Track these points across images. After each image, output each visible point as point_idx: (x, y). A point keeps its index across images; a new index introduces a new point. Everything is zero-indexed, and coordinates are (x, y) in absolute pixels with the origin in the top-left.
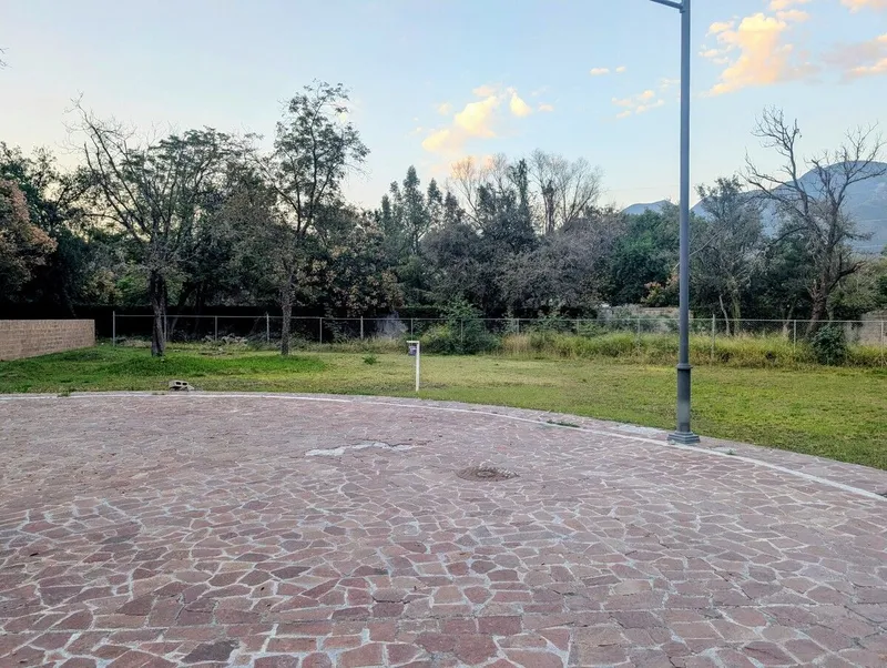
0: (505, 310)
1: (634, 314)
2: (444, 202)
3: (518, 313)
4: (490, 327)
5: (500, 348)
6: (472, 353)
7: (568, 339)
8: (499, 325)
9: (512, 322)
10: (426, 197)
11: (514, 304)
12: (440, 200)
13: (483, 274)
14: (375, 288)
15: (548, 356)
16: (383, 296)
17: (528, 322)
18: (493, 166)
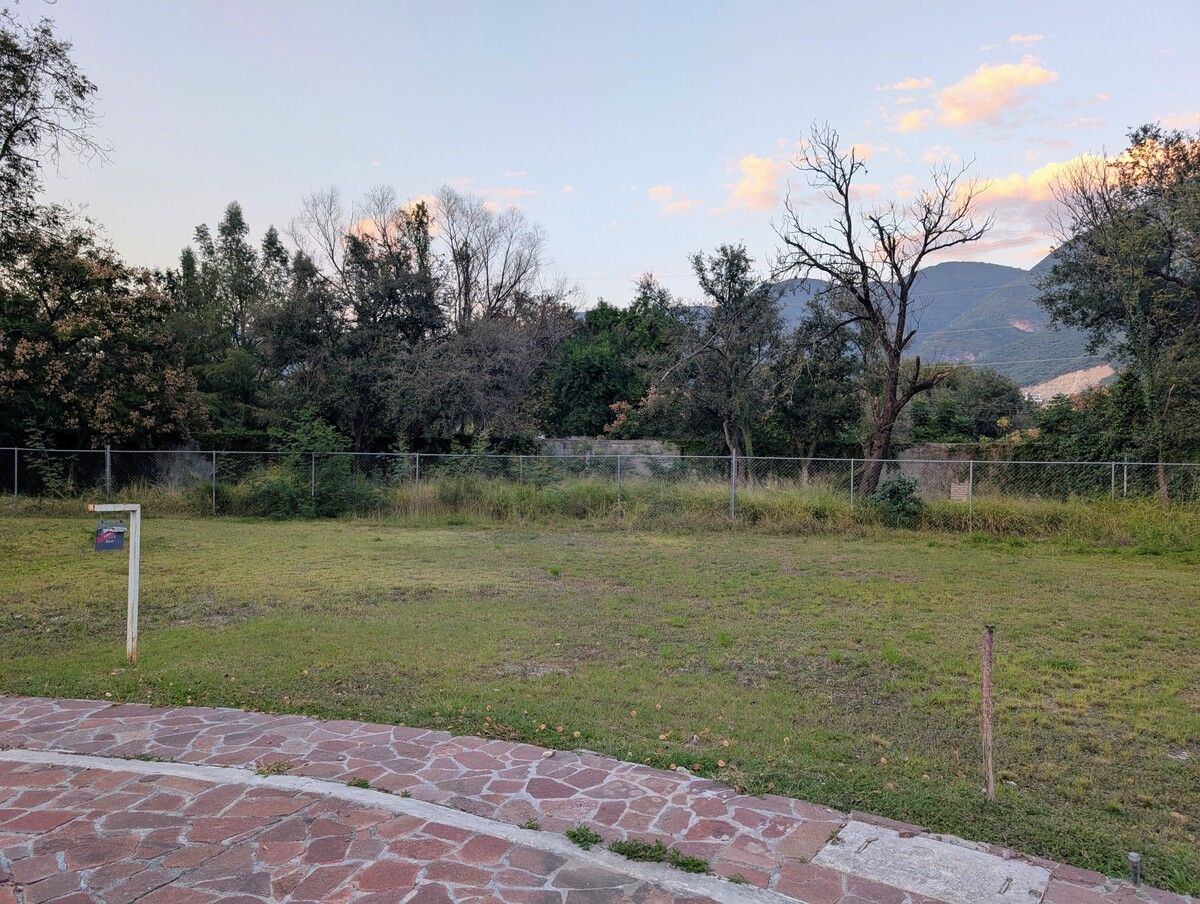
0: (395, 439)
2: (290, 265)
3: (417, 444)
4: (366, 467)
5: (385, 505)
6: (331, 515)
7: (497, 489)
8: (384, 464)
9: (406, 458)
10: (261, 255)
11: (410, 430)
12: (284, 261)
13: (354, 377)
14: (151, 396)
15: (471, 518)
16: (169, 412)
17: (434, 460)
18: (373, 206)
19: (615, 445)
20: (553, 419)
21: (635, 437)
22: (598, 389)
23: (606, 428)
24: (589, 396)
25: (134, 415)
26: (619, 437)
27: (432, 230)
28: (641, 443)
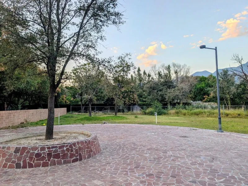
0: (168, 104)
1: (201, 104)
2: (147, 75)
3: (171, 105)
4: (164, 108)
5: (168, 113)
6: (160, 115)
7: (184, 111)
8: (167, 108)
9: (170, 107)
10: (143, 74)
11: (170, 102)
12: (146, 75)
13: (161, 95)
14: (132, 98)
15: (180, 115)
16: (134, 100)
17: (174, 107)
18: (161, 67)
19: (205, 103)
20: (194, 98)
21: (209, 102)
22: (202, 92)
23: (203, 100)
24: (201, 94)
25: (131, 101)
26: (206, 102)
27: (171, 69)
28: (210, 103)
